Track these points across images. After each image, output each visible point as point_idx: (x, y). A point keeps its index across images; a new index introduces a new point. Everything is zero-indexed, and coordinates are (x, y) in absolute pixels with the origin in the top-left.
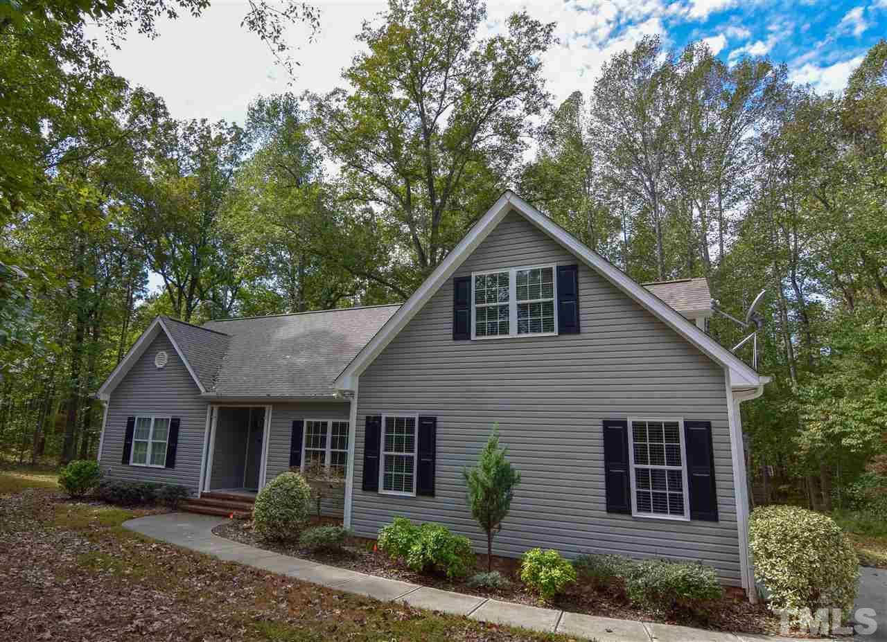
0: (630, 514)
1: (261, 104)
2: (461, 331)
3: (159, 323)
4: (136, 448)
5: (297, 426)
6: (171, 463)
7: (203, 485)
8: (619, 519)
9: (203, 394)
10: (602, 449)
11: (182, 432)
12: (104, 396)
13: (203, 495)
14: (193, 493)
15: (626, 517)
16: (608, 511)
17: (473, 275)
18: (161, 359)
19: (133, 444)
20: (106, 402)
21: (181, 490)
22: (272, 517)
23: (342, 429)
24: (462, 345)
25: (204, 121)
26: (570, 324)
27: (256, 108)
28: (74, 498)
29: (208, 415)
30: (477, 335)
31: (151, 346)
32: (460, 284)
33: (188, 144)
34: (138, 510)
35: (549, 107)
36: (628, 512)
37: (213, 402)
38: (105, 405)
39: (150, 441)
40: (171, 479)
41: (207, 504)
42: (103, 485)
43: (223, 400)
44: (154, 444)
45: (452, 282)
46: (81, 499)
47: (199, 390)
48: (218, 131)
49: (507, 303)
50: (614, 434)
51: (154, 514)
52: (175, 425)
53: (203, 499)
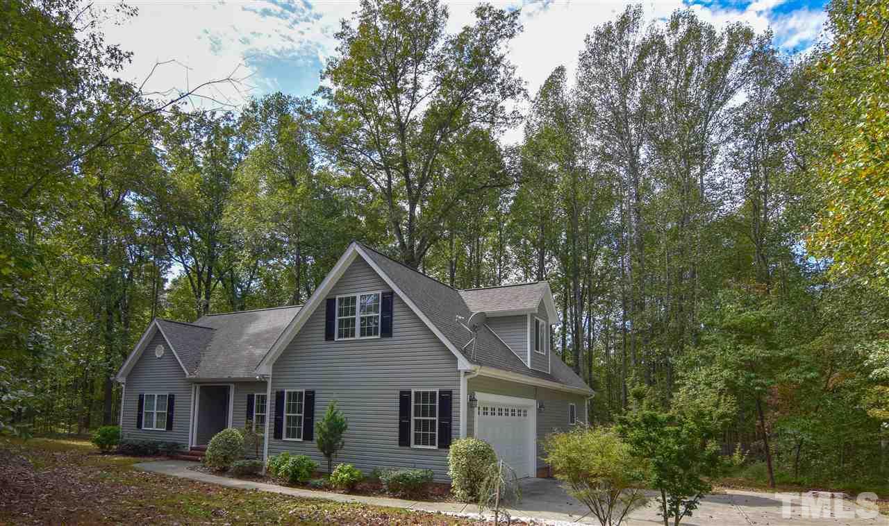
0: (409, 446)
1: (254, 105)
2: (329, 336)
3: (156, 324)
4: (146, 416)
5: (250, 398)
6: (170, 426)
7: (192, 442)
8: (405, 450)
9: (187, 377)
10: (398, 409)
11: (177, 404)
12: (121, 379)
13: (192, 449)
14: (184, 447)
15: (408, 448)
16: (400, 445)
17: (337, 297)
18: (159, 352)
19: (144, 415)
20: (123, 383)
21: (175, 445)
22: (215, 456)
23: (263, 399)
24: (330, 344)
25: (213, 114)
26: (387, 330)
27: (251, 109)
28: (103, 453)
29: (193, 392)
30: (339, 337)
31: (151, 343)
32: (330, 303)
33: (199, 136)
34: (146, 459)
35: (522, 92)
36: (409, 445)
37: (196, 382)
38: (123, 385)
39: (155, 411)
40: (170, 438)
41: (192, 454)
42: (123, 443)
43: (201, 381)
44: (158, 414)
45: (325, 302)
46: (109, 453)
47: (185, 374)
48: (225, 122)
49: (354, 316)
50: (404, 398)
51: (156, 460)
52: (171, 399)
53: (193, 451)
